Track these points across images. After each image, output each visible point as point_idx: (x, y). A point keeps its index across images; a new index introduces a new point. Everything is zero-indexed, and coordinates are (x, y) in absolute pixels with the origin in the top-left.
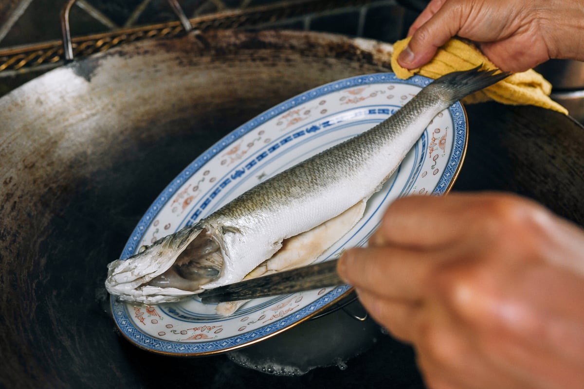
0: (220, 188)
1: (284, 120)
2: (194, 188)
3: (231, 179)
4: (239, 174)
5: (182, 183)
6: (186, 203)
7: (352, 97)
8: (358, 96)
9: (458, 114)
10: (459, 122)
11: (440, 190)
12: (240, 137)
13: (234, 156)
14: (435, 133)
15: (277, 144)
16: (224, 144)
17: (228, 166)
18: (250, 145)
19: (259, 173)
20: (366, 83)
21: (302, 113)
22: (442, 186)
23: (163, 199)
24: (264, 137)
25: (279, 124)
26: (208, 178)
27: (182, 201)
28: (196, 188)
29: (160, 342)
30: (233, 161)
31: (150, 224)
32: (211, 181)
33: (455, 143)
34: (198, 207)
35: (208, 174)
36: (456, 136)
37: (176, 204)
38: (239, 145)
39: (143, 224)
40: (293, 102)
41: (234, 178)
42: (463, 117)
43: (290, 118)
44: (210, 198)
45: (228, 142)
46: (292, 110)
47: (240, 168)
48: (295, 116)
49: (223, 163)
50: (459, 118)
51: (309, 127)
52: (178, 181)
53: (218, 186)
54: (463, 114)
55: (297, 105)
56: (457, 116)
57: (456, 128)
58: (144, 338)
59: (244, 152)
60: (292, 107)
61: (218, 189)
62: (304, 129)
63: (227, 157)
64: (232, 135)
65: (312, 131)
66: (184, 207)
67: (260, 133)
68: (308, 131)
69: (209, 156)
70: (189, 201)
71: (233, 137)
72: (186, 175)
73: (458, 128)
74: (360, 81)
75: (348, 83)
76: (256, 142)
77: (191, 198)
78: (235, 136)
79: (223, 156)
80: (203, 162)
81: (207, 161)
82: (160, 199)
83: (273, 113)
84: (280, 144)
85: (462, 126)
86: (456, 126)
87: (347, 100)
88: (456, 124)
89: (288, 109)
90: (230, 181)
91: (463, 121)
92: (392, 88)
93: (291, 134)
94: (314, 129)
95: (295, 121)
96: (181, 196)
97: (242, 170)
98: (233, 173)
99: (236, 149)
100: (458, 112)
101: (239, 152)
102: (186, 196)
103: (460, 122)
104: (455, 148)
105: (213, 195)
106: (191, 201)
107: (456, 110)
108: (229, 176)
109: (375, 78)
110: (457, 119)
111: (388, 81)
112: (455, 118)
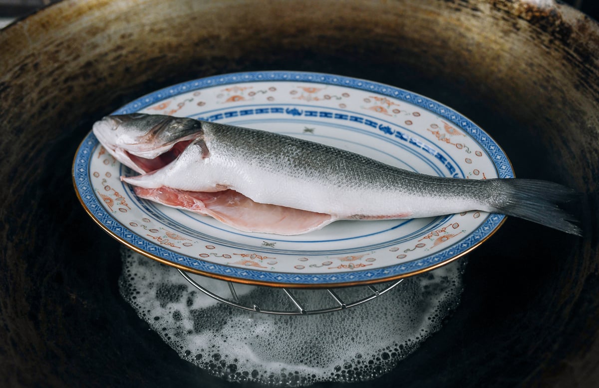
0: (270, 111)
1: (373, 100)
2: (252, 93)
3: (284, 111)
4: (295, 112)
5: (247, 80)
6: (233, 99)
7: (442, 131)
8: (448, 136)
9: (486, 228)
11: (379, 273)
12: (328, 83)
13: (306, 94)
14: (452, 226)
15: (347, 116)
16: (310, 78)
17: (294, 98)
18: (328, 97)
19: (310, 126)
20: (465, 131)
21: (393, 107)
22: (386, 272)
23: (222, 80)
24: (344, 100)
25: (367, 100)
26: (270, 94)
27: (232, 94)
28: (252, 94)
29: (86, 179)
30: (302, 97)
31: (194, 90)
32: (269, 98)
33: (448, 250)
34: (238, 110)
35: (272, 91)
36: (457, 245)
37: (226, 93)
38: (319, 90)
39: (188, 86)
40: (397, 93)
41: (288, 112)
42: (485, 235)
43: (379, 104)
44: (254, 112)
45: (315, 79)
46: (388, 98)
47: (300, 109)
48: (385, 106)
49: (293, 92)
50: (482, 233)
51: (385, 125)
52: (247, 77)
53: (270, 107)
54: (488, 233)
55: (397, 97)
56: (484, 230)
57: (467, 239)
58: (84, 166)
59: (317, 99)
60: (390, 96)
61: (267, 109)
62: (379, 123)
63: (300, 91)
64: (323, 76)
65: (384, 131)
66: (228, 100)
67: (346, 95)
68: (381, 128)
69: (289, 77)
70: (236, 99)
71: (323, 78)
72: (257, 77)
73: (469, 240)
74: (464, 124)
75: (454, 117)
76: (333, 99)
77: (240, 98)
78: (324, 80)
79: (299, 87)
80: (280, 78)
81: (284, 80)
82: (220, 78)
83: (372, 87)
84: (349, 118)
85: (473, 242)
86: (470, 237)
87: (436, 130)
88: (472, 235)
89: (387, 95)
90: (282, 112)
91: (481, 238)
92: (479, 155)
93: (365, 118)
94: (388, 130)
95: (380, 110)
96: (236, 90)
97: (300, 111)
98: (291, 108)
99: (314, 90)
100: (490, 227)
101: (313, 95)
102: (239, 93)
103: (476, 237)
104: (441, 253)
105: (259, 111)
106: (238, 100)
107: (491, 224)
108: (285, 108)
109: (477, 133)
110: (480, 232)
111: (484, 145)
112: (480, 230)
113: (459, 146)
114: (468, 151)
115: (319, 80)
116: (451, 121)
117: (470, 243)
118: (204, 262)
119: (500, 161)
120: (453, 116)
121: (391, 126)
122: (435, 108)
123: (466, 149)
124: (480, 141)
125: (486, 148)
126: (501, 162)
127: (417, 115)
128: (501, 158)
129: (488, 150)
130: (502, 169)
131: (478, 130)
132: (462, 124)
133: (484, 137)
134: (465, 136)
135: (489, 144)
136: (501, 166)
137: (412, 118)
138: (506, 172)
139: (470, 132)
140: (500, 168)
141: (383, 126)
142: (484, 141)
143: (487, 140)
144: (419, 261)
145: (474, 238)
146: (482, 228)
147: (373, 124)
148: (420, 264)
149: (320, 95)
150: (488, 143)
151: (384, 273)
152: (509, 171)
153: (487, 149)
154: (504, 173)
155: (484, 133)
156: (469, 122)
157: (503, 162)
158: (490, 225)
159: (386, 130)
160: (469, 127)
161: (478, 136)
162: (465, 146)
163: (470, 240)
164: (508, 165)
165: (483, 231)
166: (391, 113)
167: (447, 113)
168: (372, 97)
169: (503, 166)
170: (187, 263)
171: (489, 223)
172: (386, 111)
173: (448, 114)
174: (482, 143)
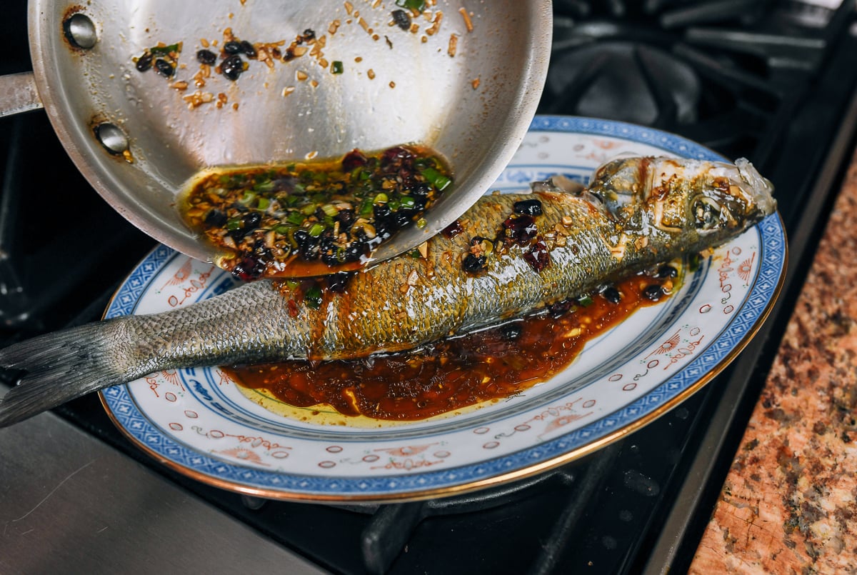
8: (246, 445)
9: (126, 299)
10: (137, 285)
14: (179, 302)
17: (580, 399)
18: (521, 428)
21: (382, 462)
24: (486, 438)
25: (443, 455)
26: (627, 381)
28: (652, 365)
30: (568, 407)
31: (741, 308)
32: (619, 377)
35: (627, 386)
37: (694, 339)
39: (756, 306)
42: (125, 286)
43: (415, 458)
46: (402, 471)
50: (131, 291)
54: (122, 290)
56: (130, 297)
57: (149, 279)
73: (146, 278)
85: (139, 273)
86: (146, 283)
88: (144, 285)
91: (130, 281)
92: (176, 426)
103: (136, 282)
107: (122, 308)
109: (191, 459)
110: (134, 292)
111: (170, 442)
112: (136, 297)
113: (217, 434)
114: (198, 429)
116: (251, 469)
117: (143, 273)
119: (132, 419)
122: (294, 483)
123: (203, 432)
124: (180, 447)
125: (165, 439)
126: (130, 417)
127: (325, 465)
128: (132, 424)
129: (159, 434)
130: (126, 406)
132: (226, 469)
134: (213, 451)
135: (160, 444)
136: (128, 410)
137: (334, 457)
138: (119, 401)
139: (204, 458)
140: (130, 407)
142: (174, 449)
143: (167, 450)
145: (139, 281)
146: (134, 300)
149: (540, 425)
150: (163, 446)
152: (113, 402)
153: (162, 436)
154: (122, 399)
155: (176, 460)
157: (128, 418)
158: (123, 306)
160: (209, 466)
161: (186, 454)
162: (207, 435)
163: (144, 277)
164: (117, 412)
165: (130, 293)
166: (381, 454)
167: (265, 478)
168: (436, 463)
169: (126, 411)
171: (125, 309)
172: (392, 453)
173: (261, 478)
174: (175, 444)
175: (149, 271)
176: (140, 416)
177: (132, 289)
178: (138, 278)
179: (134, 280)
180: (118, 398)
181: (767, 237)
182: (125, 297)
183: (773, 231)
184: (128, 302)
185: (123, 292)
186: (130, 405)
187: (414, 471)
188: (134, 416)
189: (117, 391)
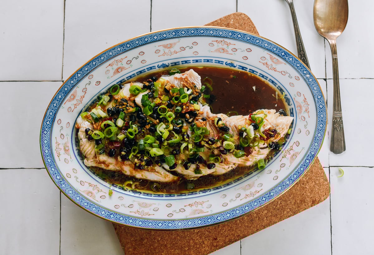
113: (283, 73)
114: (290, 77)
115: (172, 36)
116: (273, 52)
117: (310, 158)
118: (174, 221)
120: (274, 48)
121: (233, 62)
122: (261, 43)
123: (288, 75)
124: (296, 67)
126: (313, 84)
127: (250, 50)
129: (303, 75)
130: (315, 90)
131: (293, 59)
132: (281, 54)
133: (298, 64)
134: (285, 64)
136: (314, 88)
137: (246, 54)
138: (317, 93)
139: (288, 61)
141: (228, 63)
142: (298, 67)
143: (300, 66)
144: (286, 180)
145: (311, 154)
147: (221, 62)
148: (288, 183)
149: (177, 48)
150: (302, 68)
151: (271, 195)
152: (319, 92)
156: (286, 52)
159: (230, 65)
160: (287, 56)
161: (294, 63)
162: (287, 73)
163: (309, 156)
166: (231, 52)
167: (269, 47)
168: (214, 41)
170: (165, 226)
171: (317, 139)
172: (227, 51)
173: (271, 47)
174: (298, 69)
175: (307, 160)
176: (310, 85)
177: (314, 150)
178: (312, 155)
179: (313, 155)
180: (318, 94)
181: (55, 110)
182: (317, 146)
183: (51, 112)
184: (315, 143)
185: (318, 148)
186: (313, 90)
187: (222, 39)
188: (312, 85)
189: (318, 98)
